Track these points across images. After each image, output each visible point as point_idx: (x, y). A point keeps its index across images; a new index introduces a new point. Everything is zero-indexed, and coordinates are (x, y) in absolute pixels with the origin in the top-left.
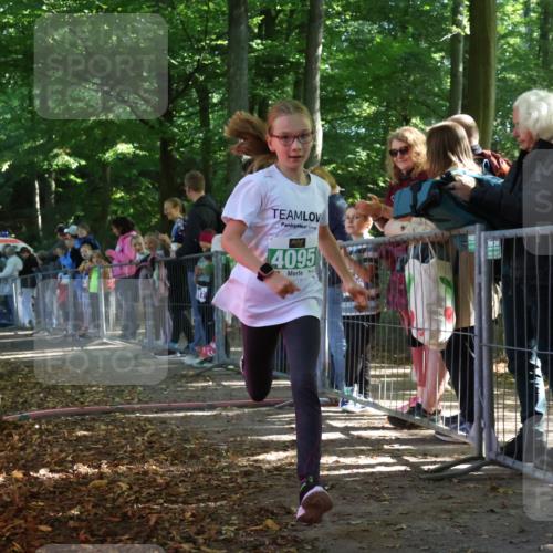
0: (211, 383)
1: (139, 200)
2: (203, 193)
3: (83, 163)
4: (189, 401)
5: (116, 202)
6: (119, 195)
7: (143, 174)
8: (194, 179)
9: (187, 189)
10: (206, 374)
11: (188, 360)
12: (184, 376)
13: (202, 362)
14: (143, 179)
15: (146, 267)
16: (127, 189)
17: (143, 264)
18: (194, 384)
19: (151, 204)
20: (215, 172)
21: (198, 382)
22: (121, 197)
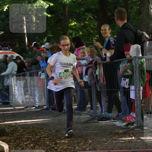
0: (133, 138)
1: (85, 27)
2: (126, 21)
3: (52, 4)
4: (121, 149)
5: (72, 28)
6: (73, 24)
7: (87, 10)
8: (120, 12)
9: (116, 18)
10: (130, 132)
11: (118, 123)
12: (117, 133)
13: (127, 125)
14: (87, 14)
15: (92, 67)
16: (78, 20)
17: (89, 66)
18: (123, 139)
19: (92, 29)
20: (132, 8)
21: (125, 137)
22: (75, 25)
